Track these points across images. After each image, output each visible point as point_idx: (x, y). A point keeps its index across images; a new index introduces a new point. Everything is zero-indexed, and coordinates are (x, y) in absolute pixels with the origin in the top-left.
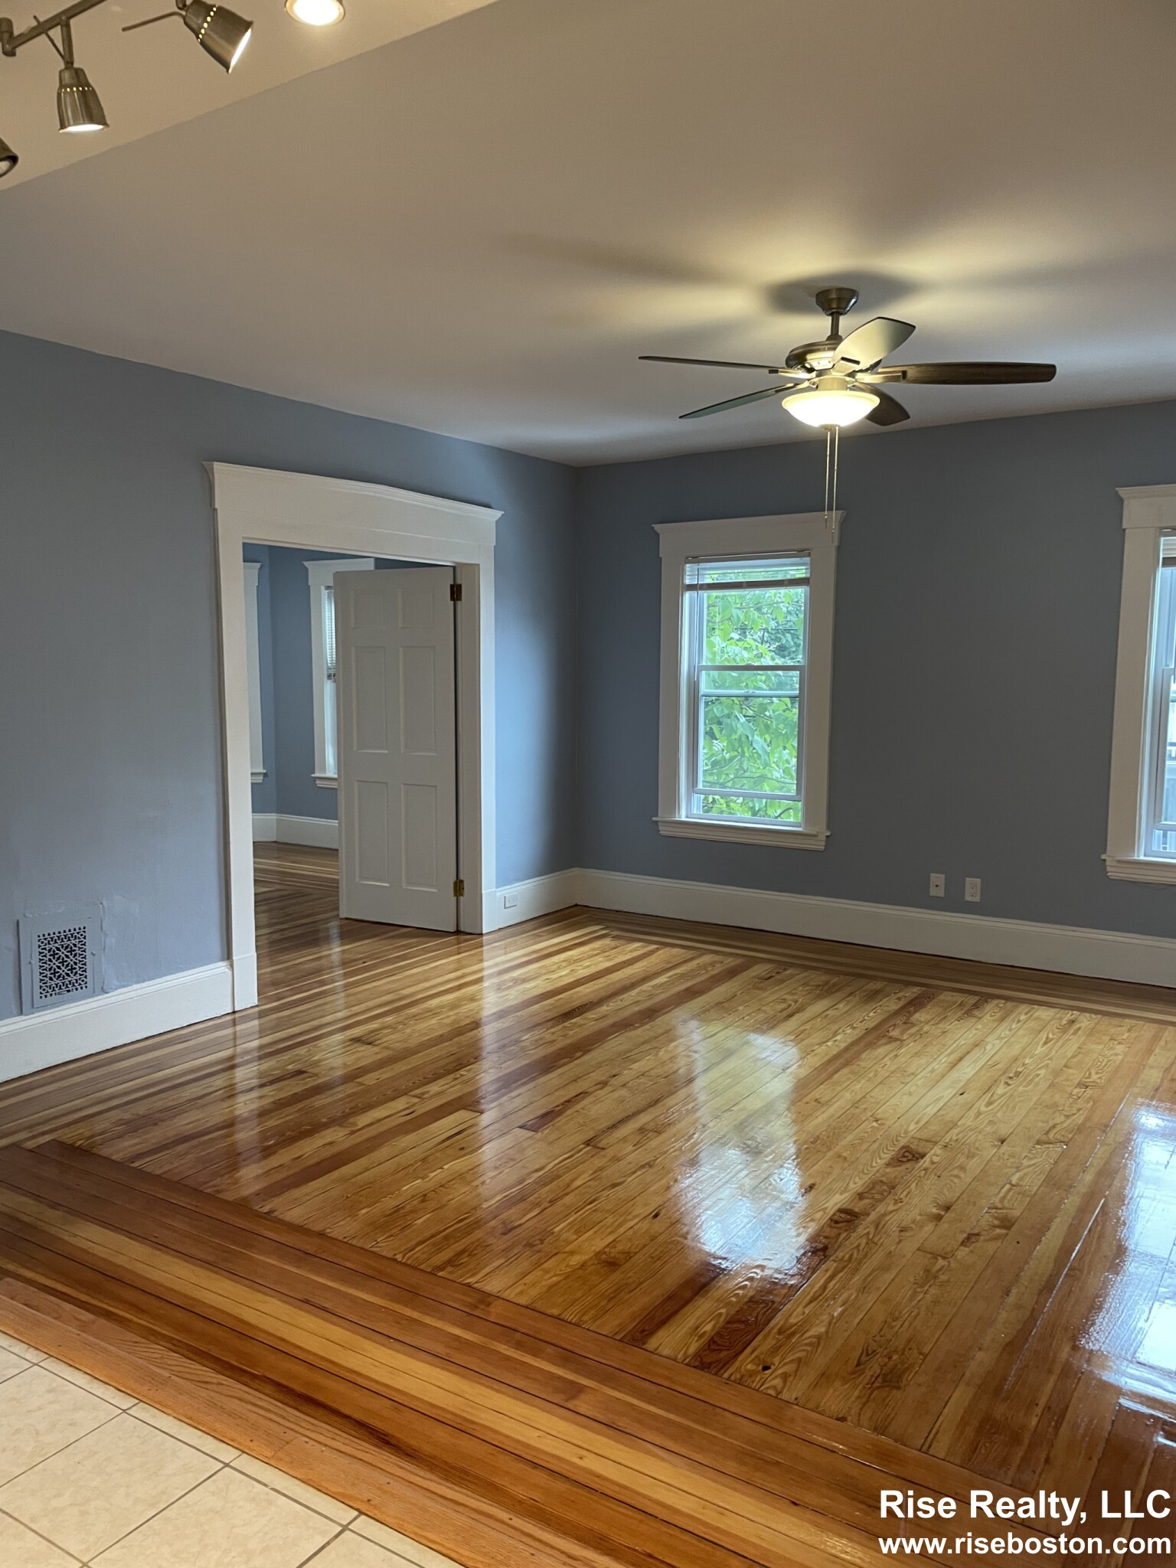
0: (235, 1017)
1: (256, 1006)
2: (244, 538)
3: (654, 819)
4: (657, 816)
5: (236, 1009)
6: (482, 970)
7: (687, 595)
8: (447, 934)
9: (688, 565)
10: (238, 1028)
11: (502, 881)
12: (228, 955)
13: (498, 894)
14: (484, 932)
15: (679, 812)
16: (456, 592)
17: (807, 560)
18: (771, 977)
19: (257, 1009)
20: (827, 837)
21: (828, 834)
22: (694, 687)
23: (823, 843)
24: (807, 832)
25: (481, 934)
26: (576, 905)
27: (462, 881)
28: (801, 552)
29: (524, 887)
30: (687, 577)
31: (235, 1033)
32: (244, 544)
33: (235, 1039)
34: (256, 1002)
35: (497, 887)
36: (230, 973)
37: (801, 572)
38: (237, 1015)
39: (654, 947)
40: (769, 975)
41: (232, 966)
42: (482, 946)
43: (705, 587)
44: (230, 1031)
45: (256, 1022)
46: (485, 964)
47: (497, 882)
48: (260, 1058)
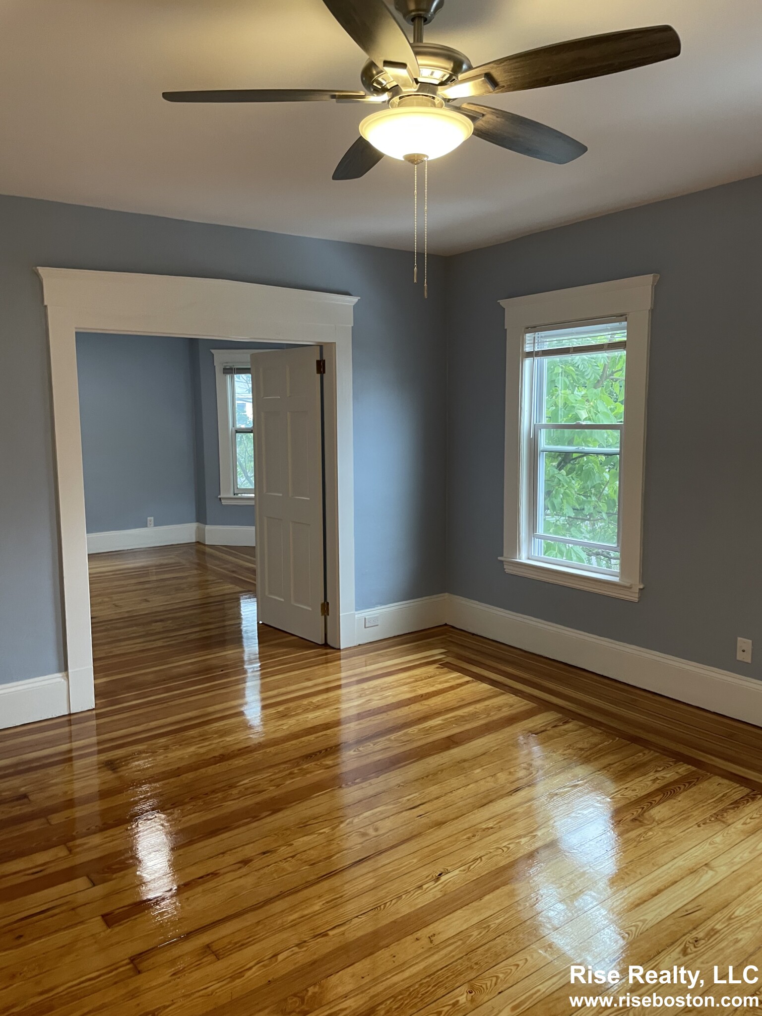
0: (70, 719)
1: (93, 709)
2: (76, 328)
3: (499, 558)
4: (502, 555)
5: (72, 712)
6: (339, 679)
7: (527, 362)
8: (316, 646)
9: (527, 335)
10: (73, 727)
11: (362, 603)
12: (64, 667)
13: (356, 616)
14: (341, 648)
15: (519, 554)
16: (321, 366)
17: (625, 324)
18: (545, 730)
19: (94, 712)
20: (640, 589)
21: (641, 587)
22: (533, 443)
23: (637, 595)
24: (622, 583)
25: (340, 649)
26: (446, 625)
27: (328, 604)
28: (620, 317)
29: (388, 609)
30: (527, 346)
31: (71, 731)
32: (76, 333)
33: (71, 737)
34: (94, 707)
35: (356, 610)
36: (66, 683)
37: (621, 336)
38: (73, 717)
39: (467, 678)
40: (543, 729)
41: (67, 676)
42: (340, 659)
43: (540, 353)
44: (67, 729)
45: (94, 722)
46: (343, 675)
47: (356, 606)
48: (100, 752)
